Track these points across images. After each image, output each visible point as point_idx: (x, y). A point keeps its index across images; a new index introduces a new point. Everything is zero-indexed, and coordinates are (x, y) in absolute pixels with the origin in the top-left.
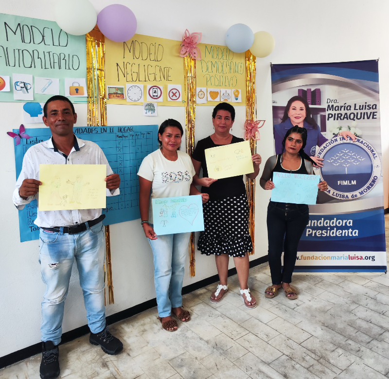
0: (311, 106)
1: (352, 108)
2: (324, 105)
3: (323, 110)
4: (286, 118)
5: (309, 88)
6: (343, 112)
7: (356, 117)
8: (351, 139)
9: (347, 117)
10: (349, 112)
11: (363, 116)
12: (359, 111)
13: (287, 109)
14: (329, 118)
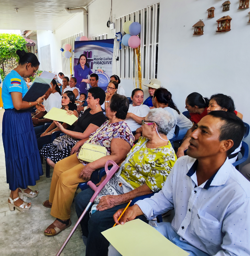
0: (88, 58)
1: (103, 59)
2: (93, 58)
3: (92, 60)
4: (79, 63)
5: (88, 51)
6: (99, 61)
7: (104, 63)
8: (101, 72)
9: (100, 63)
10: (101, 61)
11: (107, 63)
12: (105, 61)
13: (79, 59)
14: (94, 63)
